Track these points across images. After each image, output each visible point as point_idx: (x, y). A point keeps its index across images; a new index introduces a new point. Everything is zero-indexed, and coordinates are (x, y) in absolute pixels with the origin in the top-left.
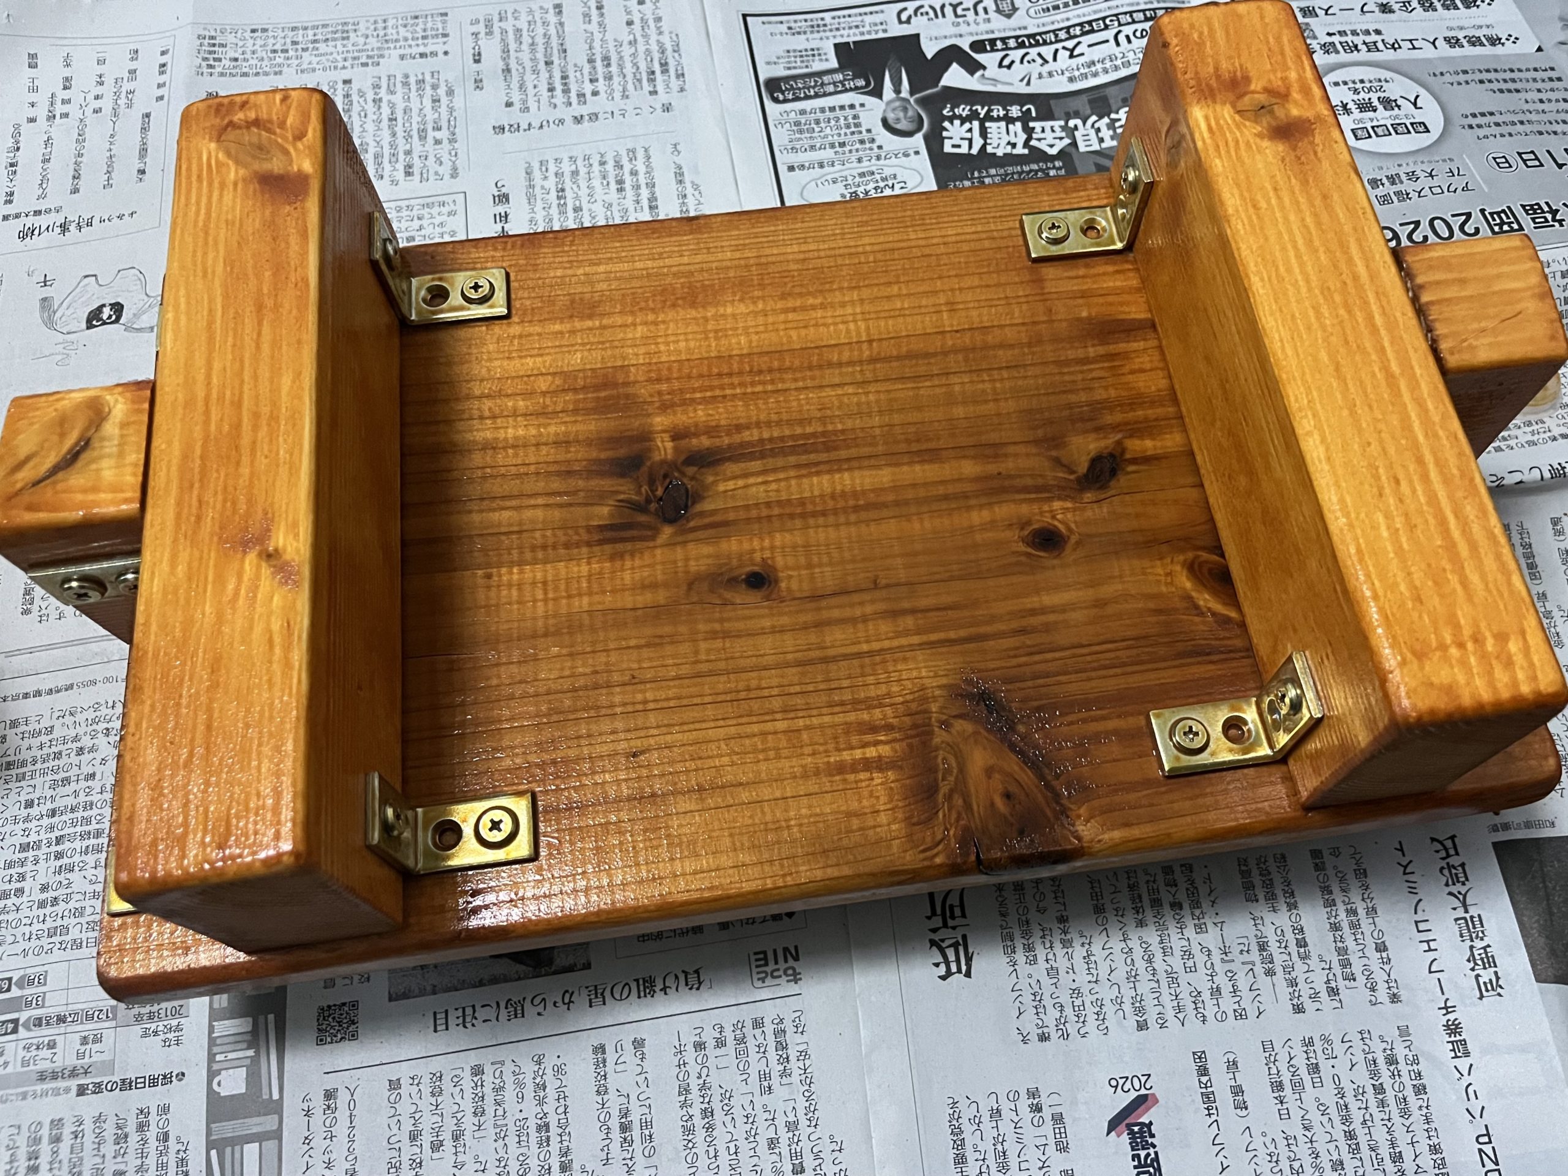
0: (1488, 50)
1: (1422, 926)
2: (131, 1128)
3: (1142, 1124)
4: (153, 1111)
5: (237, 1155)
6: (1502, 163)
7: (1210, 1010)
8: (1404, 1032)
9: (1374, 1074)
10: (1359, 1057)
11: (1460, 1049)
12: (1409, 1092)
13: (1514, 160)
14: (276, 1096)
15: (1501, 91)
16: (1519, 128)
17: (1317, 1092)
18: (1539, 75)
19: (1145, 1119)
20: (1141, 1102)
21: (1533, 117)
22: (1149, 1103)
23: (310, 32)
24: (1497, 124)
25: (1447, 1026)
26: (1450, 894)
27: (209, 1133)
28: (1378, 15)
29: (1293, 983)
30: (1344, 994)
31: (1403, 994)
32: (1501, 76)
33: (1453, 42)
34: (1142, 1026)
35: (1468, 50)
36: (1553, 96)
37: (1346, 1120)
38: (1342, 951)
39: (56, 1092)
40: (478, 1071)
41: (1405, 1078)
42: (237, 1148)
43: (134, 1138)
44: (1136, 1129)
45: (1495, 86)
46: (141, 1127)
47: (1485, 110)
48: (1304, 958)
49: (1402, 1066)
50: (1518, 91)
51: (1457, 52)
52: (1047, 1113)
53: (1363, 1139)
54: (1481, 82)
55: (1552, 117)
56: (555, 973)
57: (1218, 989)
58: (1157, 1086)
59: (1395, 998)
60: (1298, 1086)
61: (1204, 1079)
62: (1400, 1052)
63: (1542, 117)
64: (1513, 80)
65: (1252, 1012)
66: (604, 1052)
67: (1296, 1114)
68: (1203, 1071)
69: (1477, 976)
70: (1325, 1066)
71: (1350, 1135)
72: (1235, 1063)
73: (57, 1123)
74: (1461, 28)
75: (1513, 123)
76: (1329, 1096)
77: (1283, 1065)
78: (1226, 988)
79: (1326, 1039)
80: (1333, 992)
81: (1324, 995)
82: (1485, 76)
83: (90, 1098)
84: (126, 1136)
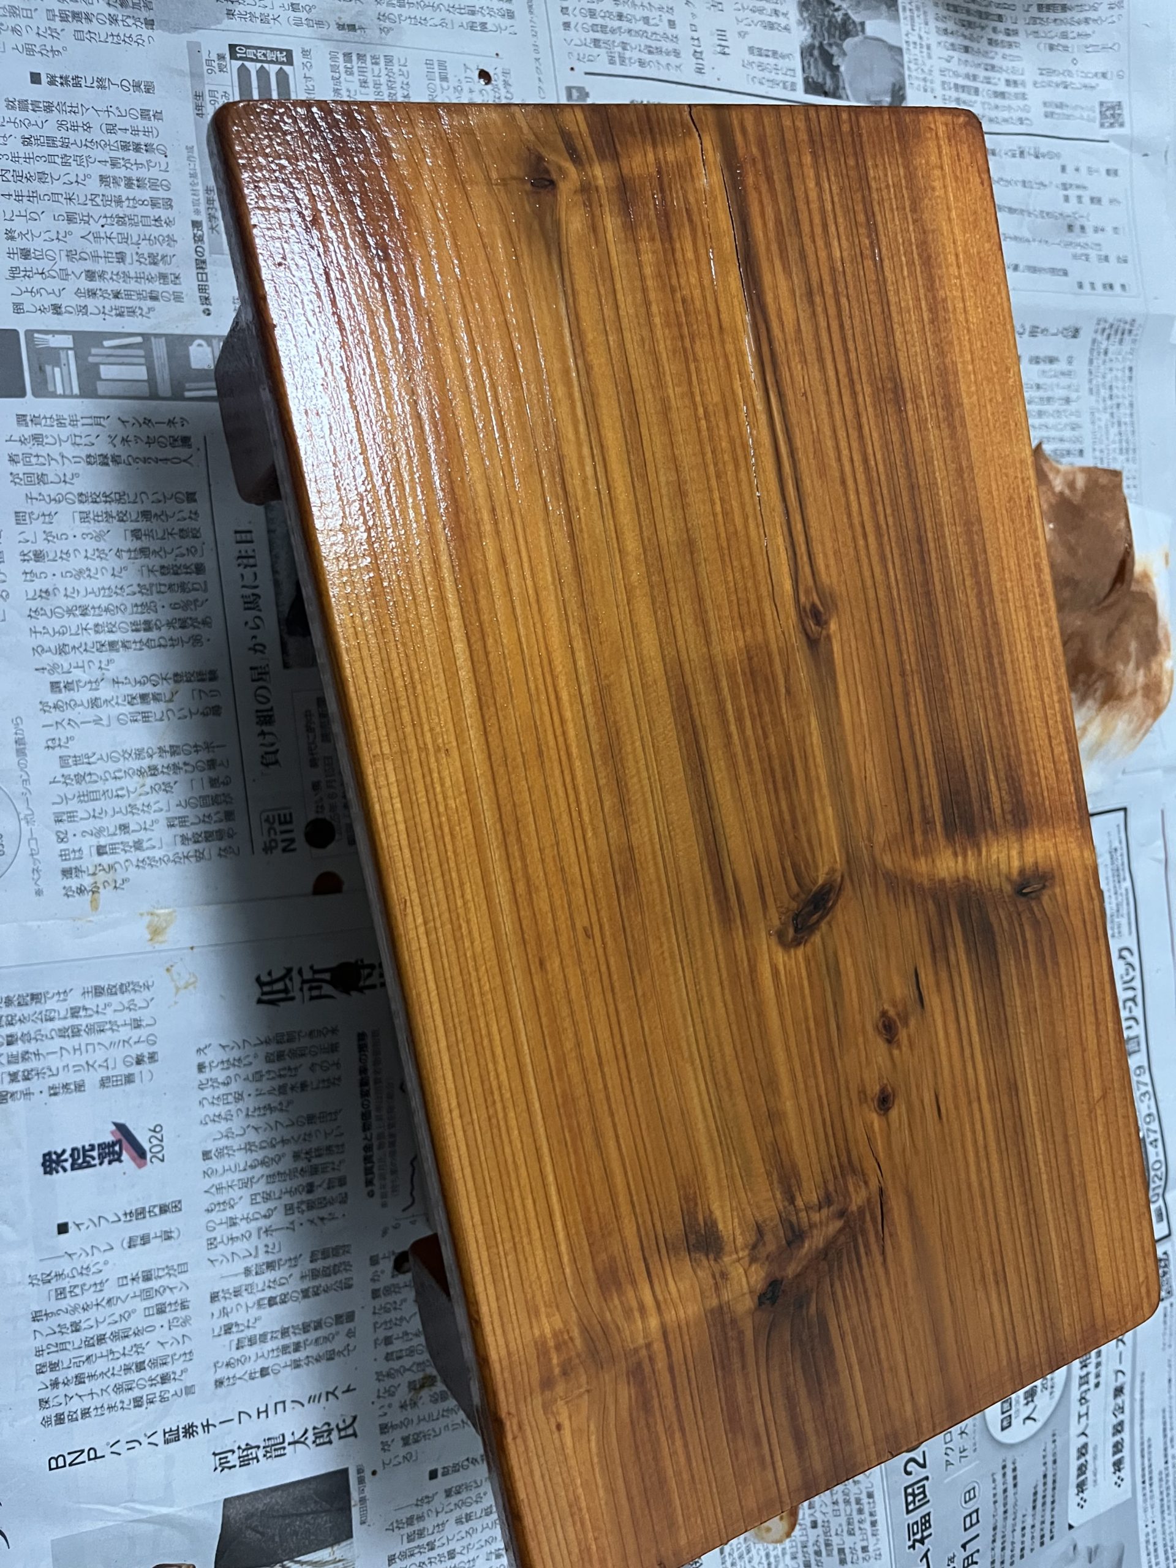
0: (1073, 1480)
1: (280, 1407)
2: (162, 268)
3: (120, 1154)
4: (177, 288)
5: (136, 360)
6: (970, 1495)
7: (217, 1216)
8: (189, 1390)
9: (154, 1363)
10: (169, 1350)
11: (172, 1437)
12: (136, 1393)
13: (972, 1506)
14: (188, 394)
15: (1035, 1494)
16: (1001, 1510)
17: (140, 1311)
18: (1047, 1526)
19: (125, 1156)
20: (140, 1154)
21: (1010, 1522)
22: (139, 1160)
23: (1128, 420)
24: (1005, 1491)
25: (192, 1426)
26: (306, 1431)
27: (156, 336)
28: (1113, 1385)
29: (237, 1293)
30: (226, 1338)
31: (221, 1391)
32: (1049, 1493)
33: (1082, 1451)
34: (206, 1155)
35: (1074, 1464)
36: (1027, 1538)
37: (115, 1336)
38: (263, 1338)
39: (196, 203)
40: (199, 569)
41: (148, 1390)
42: (142, 360)
43: (154, 270)
44: (117, 1148)
45: (1040, 1489)
46: (163, 277)
47: (1019, 1479)
48: (259, 1304)
49: (160, 1388)
50: (1034, 1508)
51: (1074, 1453)
52: (135, 1069)
53: (97, 1350)
54: (1045, 1476)
55: (1009, 1539)
56: (282, 638)
57: (235, 1224)
58: (152, 1168)
59: (219, 1383)
60: (146, 1294)
61: (157, 1210)
62: (172, 1387)
63: (1009, 1529)
64: (1044, 1504)
65: (214, 1254)
66: (211, 680)
67: (122, 1292)
68: (164, 1209)
69: (233, 1452)
70: (162, 1319)
71: (101, 1339)
72: (169, 1238)
73: (168, 204)
74: (1095, 1458)
75: (1005, 1505)
76: (137, 1321)
77: (165, 1281)
78: (235, 1232)
79: (186, 1322)
80: (228, 1329)
81: (225, 1321)
82: (1050, 1479)
83: (190, 231)
84: (155, 264)
